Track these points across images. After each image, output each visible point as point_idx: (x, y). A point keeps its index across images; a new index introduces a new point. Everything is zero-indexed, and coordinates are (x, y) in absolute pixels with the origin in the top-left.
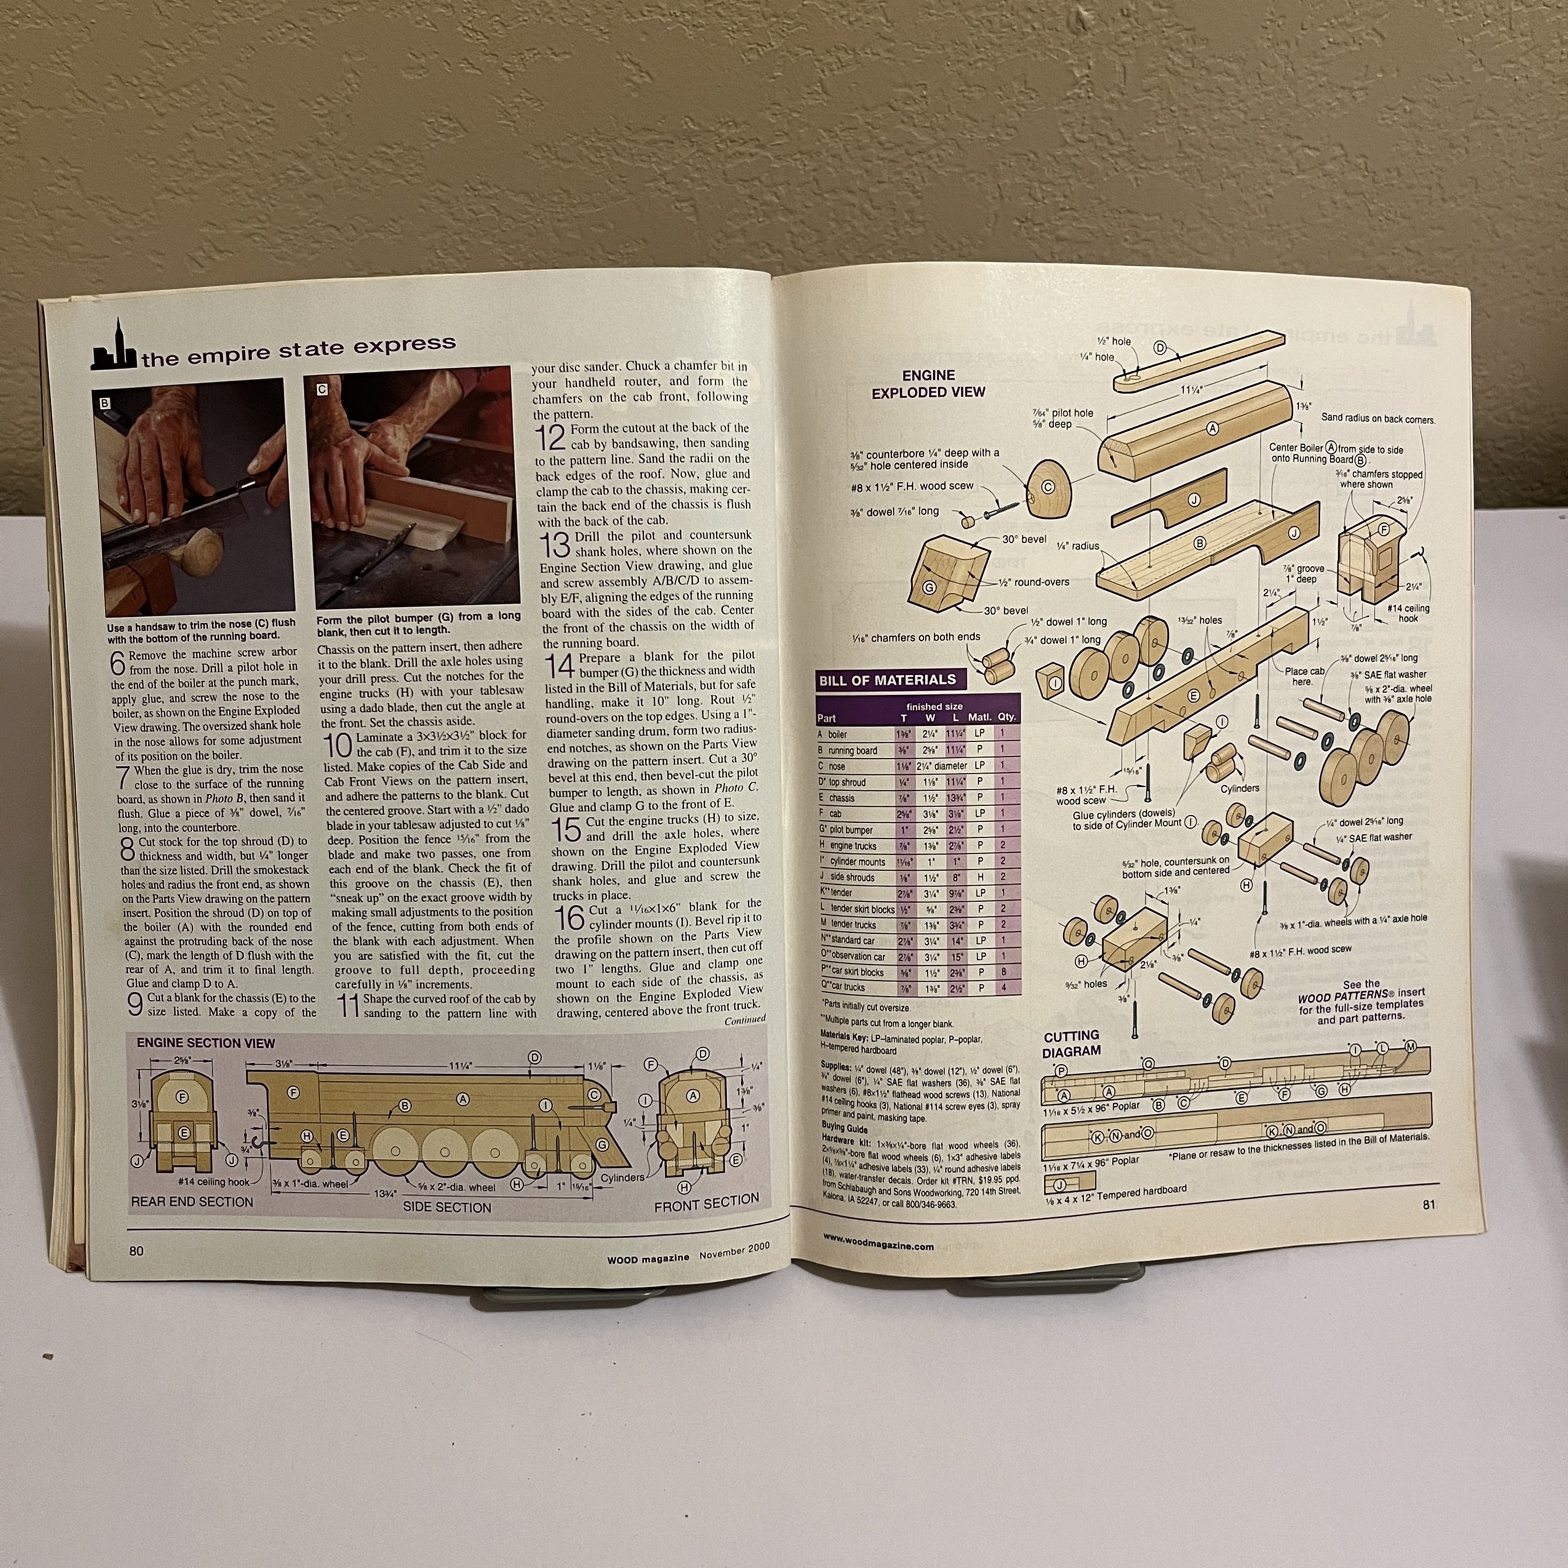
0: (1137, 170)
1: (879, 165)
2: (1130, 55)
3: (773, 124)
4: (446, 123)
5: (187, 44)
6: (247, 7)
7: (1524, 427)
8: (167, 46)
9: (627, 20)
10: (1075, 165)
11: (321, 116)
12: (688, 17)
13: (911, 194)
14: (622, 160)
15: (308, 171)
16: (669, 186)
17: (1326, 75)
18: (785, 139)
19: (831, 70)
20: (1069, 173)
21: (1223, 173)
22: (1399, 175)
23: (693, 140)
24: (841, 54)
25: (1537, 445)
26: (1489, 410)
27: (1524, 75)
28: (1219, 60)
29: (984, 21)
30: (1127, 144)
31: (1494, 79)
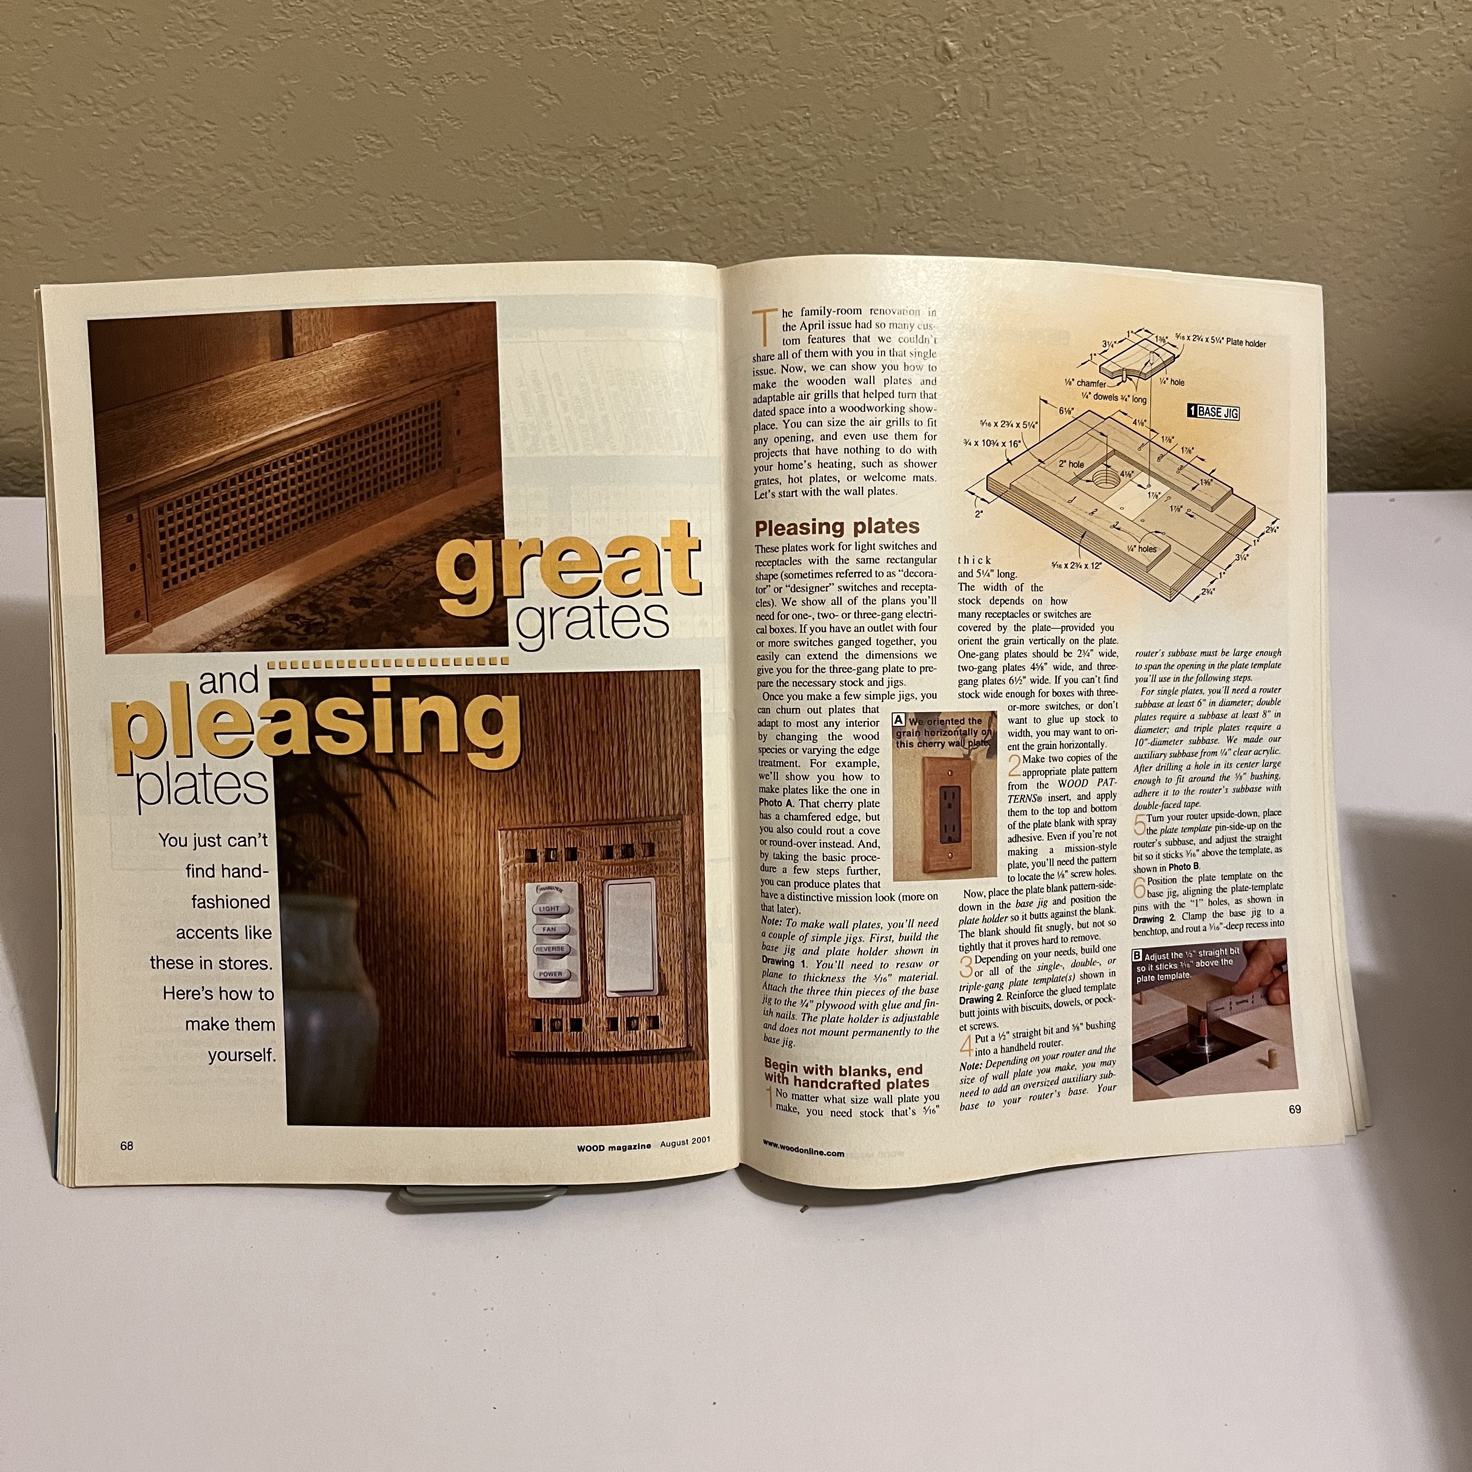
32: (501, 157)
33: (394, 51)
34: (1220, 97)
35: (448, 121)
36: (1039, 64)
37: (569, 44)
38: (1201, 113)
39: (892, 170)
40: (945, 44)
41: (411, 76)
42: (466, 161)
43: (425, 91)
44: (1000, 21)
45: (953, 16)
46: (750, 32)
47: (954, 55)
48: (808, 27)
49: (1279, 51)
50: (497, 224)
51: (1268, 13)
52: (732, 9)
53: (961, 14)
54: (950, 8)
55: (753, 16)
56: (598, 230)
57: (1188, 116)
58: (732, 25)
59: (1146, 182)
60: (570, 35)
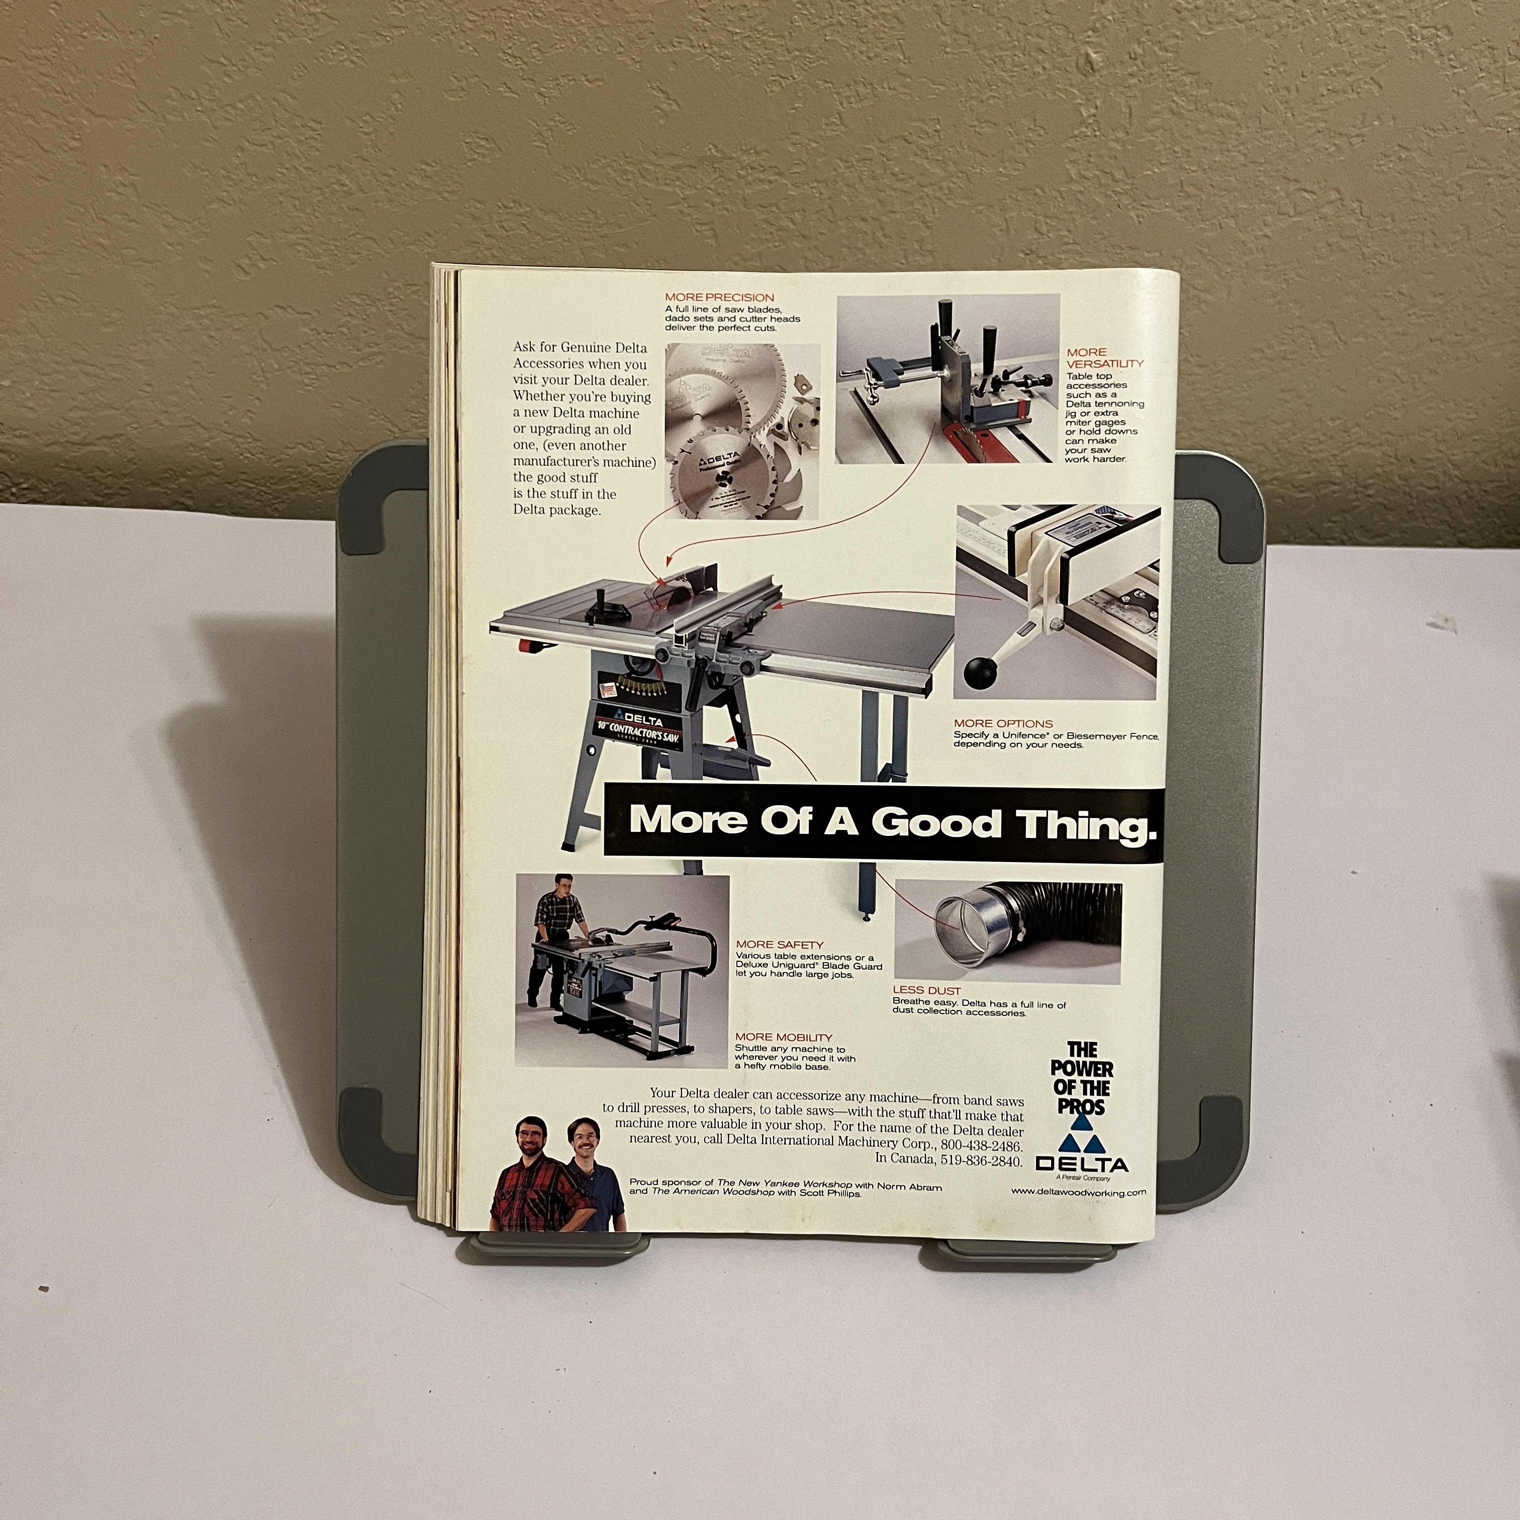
0: (1139, 207)
1: (891, 195)
2: (1135, 96)
3: (791, 153)
4: (483, 143)
5: (244, 60)
6: (301, 27)
7: (1512, 471)
8: (225, 62)
9: (657, 50)
10: (1079, 200)
11: (366, 134)
12: (716, 49)
13: (921, 224)
14: (649, 184)
15: (353, 186)
16: (691, 210)
17: (1324, 121)
18: (803, 168)
19: (850, 103)
20: (1075, 209)
21: (1222, 213)
22: (1393, 221)
23: (716, 165)
24: (860, 88)
28: (1223, 104)
29: (996, 60)
30: (1130, 181)
31: (1487, 131)
32: (614, 164)
33: (510, 51)
34: (1379, 118)
35: (562, 126)
36: (1187, 79)
37: (692, 47)
38: (1357, 136)
39: (1022, 189)
40: (1087, 55)
41: (525, 77)
42: (578, 168)
43: (540, 93)
44: (1148, 32)
45: (1098, 25)
46: (882, 38)
47: (1096, 67)
48: (944, 35)
49: (1444, 73)
50: (606, 236)
51: (1434, 31)
52: (864, 13)
53: (1107, 23)
54: (1094, 17)
55: (886, 21)
56: (712, 245)
57: (1345, 138)
58: (862, 31)
59: (1295, 208)
60: (692, 38)
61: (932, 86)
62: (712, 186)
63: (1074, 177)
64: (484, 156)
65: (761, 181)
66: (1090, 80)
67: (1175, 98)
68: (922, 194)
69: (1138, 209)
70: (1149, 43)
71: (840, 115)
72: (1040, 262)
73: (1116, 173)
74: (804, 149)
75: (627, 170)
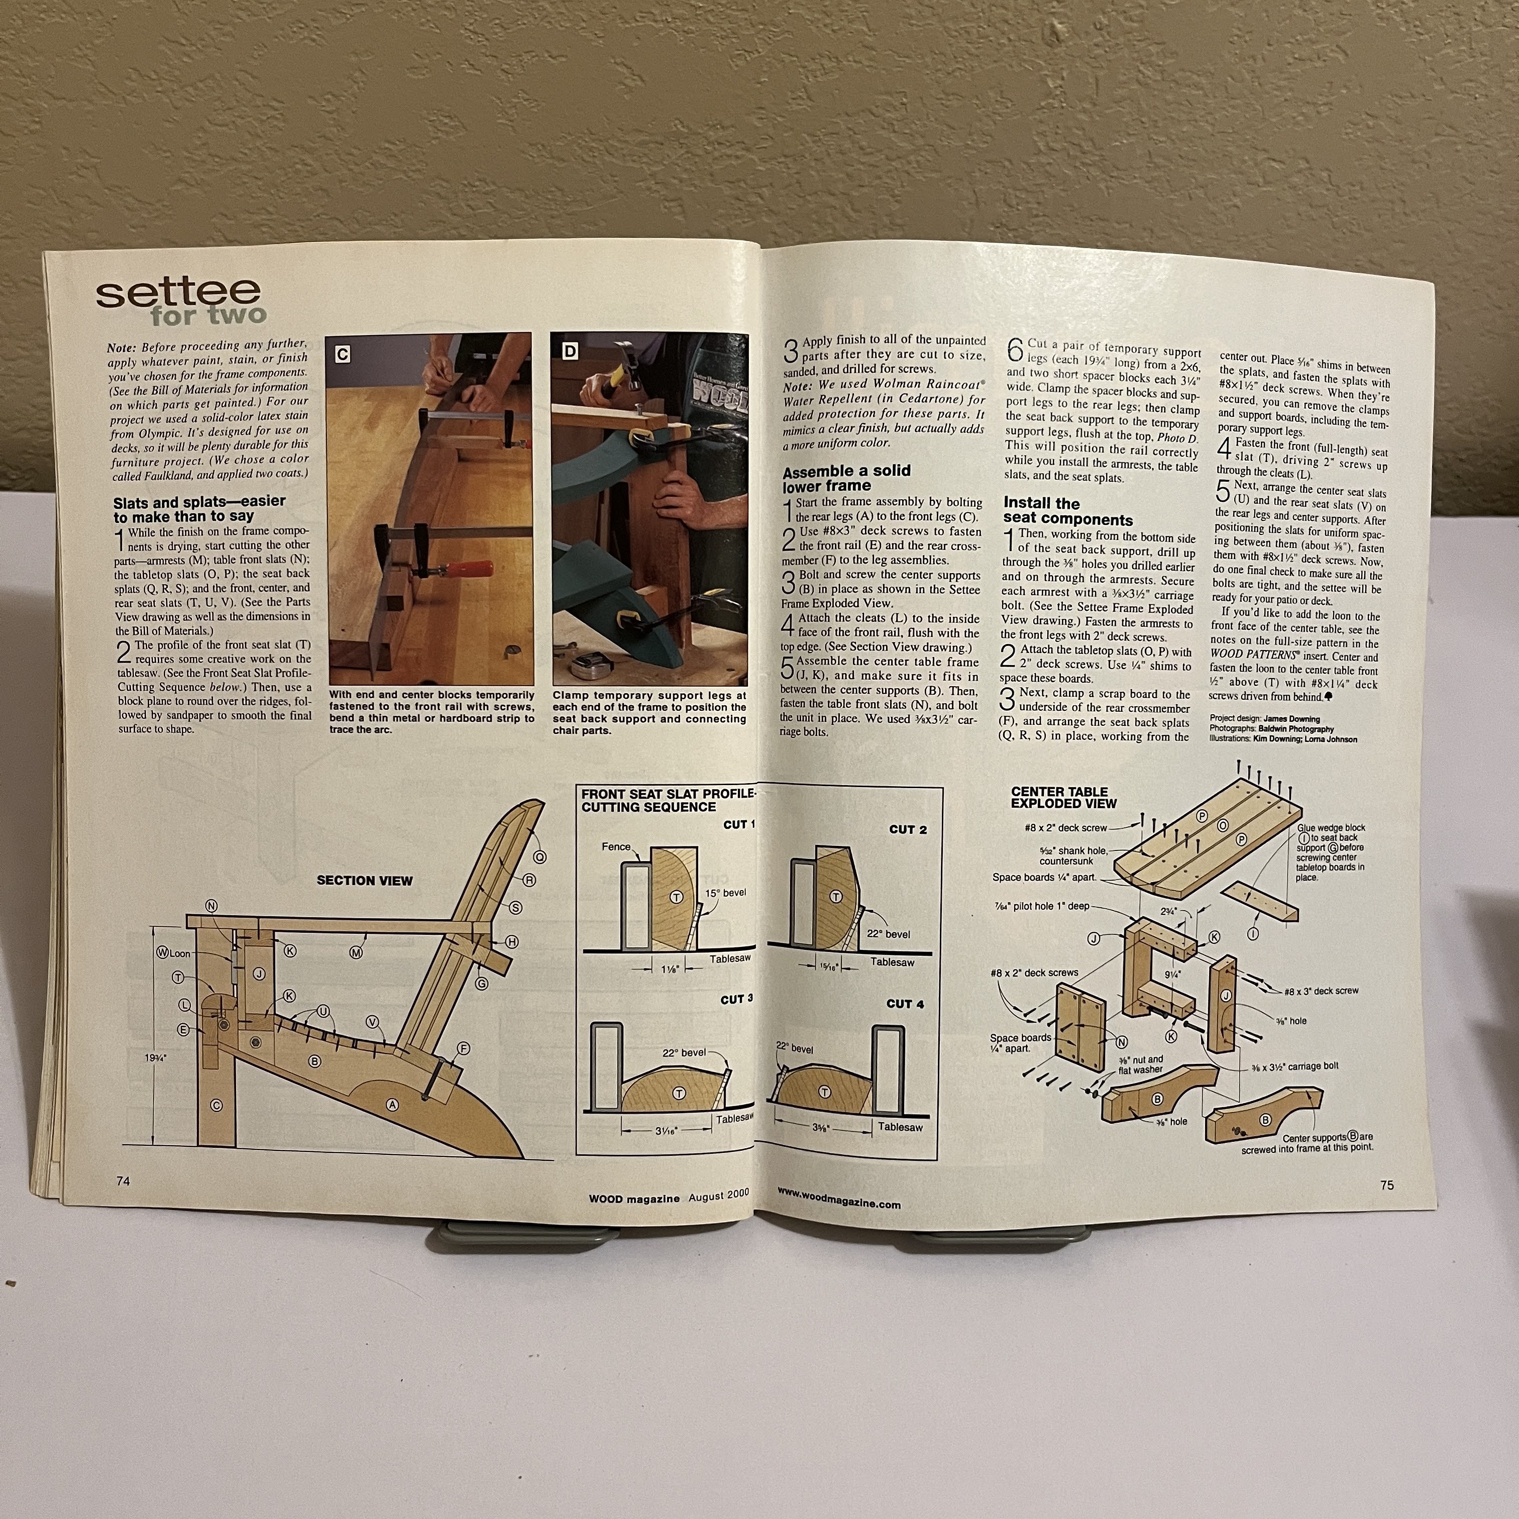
1: (859, 170)
3: (759, 128)
4: (447, 121)
5: (203, 40)
6: (261, 6)
7: (1484, 439)
8: (184, 41)
9: (620, 25)
10: (1047, 172)
11: (329, 112)
12: (680, 23)
13: (891, 199)
14: (614, 160)
16: (658, 187)
17: (1291, 90)
18: (770, 143)
19: (816, 77)
20: (1043, 181)
21: (1191, 183)
22: (1362, 188)
23: (681, 141)
24: (825, 61)
25: (1496, 457)
26: (1450, 421)
27: (1484, 93)
28: (1189, 74)
29: (962, 32)
30: (1098, 153)
31: (1455, 98)
61: (897, 58)
62: (679, 162)
63: (1042, 148)
64: (447, 133)
65: (729, 156)
66: (1056, 51)
67: (1141, 68)
68: (890, 167)
69: (1106, 181)
70: (1114, 13)
71: (804, 88)
72: (1010, 235)
73: (1083, 144)
74: (770, 124)
75: (593, 147)
